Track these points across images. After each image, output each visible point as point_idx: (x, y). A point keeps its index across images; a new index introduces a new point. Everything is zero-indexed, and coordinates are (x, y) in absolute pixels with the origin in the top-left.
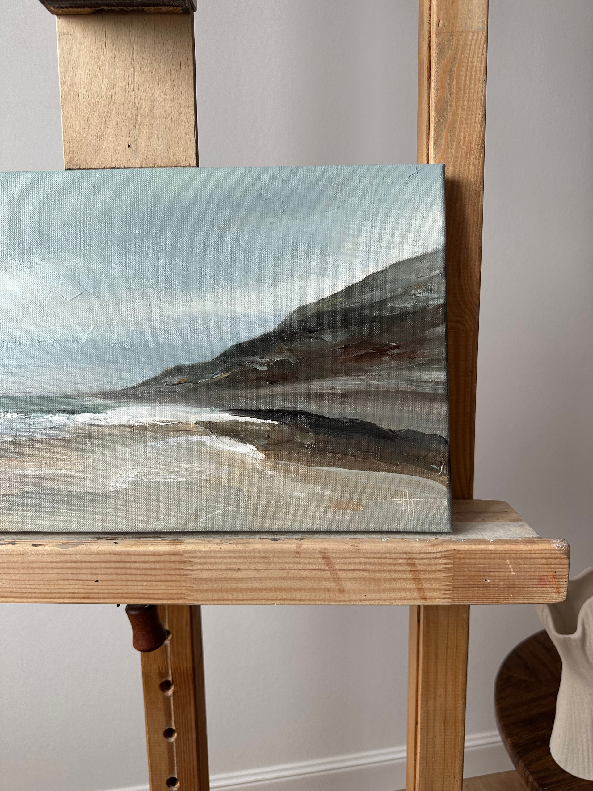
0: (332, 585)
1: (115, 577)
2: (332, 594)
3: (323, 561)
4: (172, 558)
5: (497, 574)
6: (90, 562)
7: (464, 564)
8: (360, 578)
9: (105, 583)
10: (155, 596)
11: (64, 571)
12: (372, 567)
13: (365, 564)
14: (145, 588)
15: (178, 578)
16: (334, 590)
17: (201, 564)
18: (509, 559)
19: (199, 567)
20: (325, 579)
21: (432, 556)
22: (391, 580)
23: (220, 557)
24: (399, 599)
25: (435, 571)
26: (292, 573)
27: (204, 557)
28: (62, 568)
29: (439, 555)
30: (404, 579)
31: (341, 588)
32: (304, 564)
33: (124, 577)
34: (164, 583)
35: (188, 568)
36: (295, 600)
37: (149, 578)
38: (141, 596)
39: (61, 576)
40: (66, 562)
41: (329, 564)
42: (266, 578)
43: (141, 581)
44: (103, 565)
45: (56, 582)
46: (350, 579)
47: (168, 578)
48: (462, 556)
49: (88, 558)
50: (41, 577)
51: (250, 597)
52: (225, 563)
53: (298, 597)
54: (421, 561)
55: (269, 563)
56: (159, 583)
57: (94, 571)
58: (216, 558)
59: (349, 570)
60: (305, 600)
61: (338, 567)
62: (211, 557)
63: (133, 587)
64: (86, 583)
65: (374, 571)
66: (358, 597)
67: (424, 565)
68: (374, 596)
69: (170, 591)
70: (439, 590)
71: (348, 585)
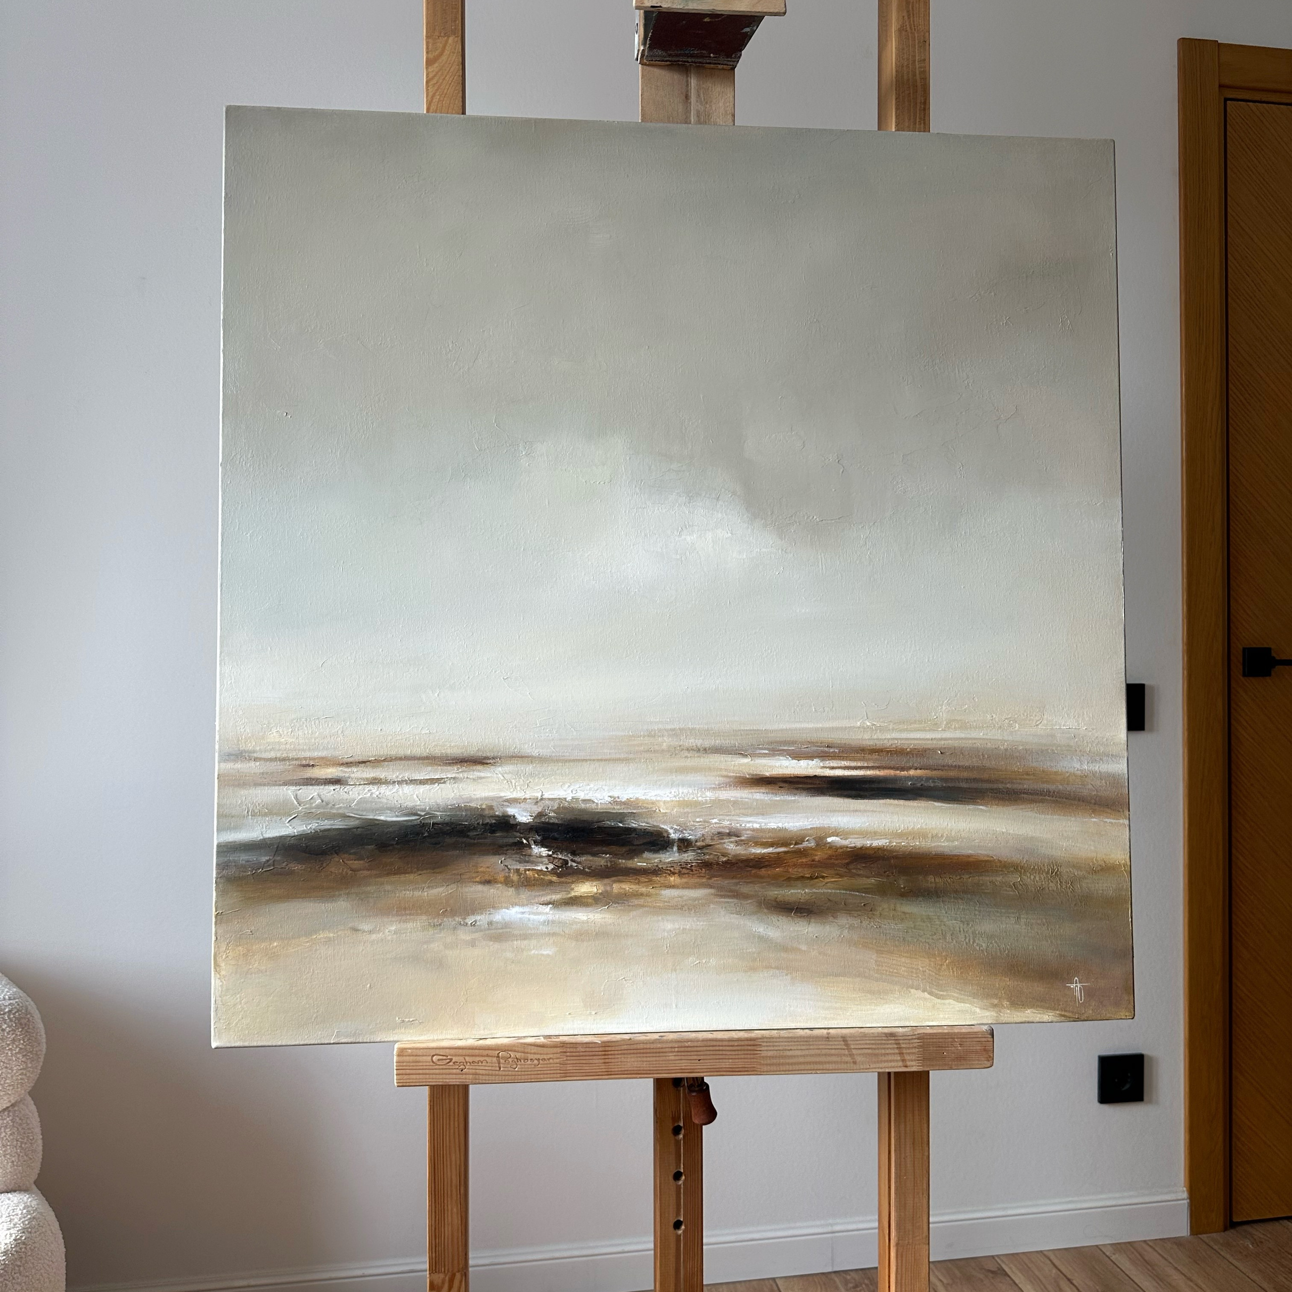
0: (849, 1059)
1: (712, 1056)
2: (848, 1065)
3: (843, 1043)
4: (750, 1043)
5: (950, 1049)
6: (697, 1047)
7: (930, 1042)
8: (866, 1053)
9: (706, 1061)
10: (737, 1070)
11: (679, 1054)
12: (874, 1046)
13: (869, 1044)
14: (730, 1063)
15: (752, 1056)
16: (850, 1063)
17: (767, 1046)
18: (957, 1038)
19: (766, 1048)
20: (844, 1055)
21: (910, 1037)
22: (884, 1054)
23: (779, 1042)
24: (891, 1067)
25: (912, 1048)
26: (824, 1052)
27: (770, 1042)
28: (678, 1052)
29: (914, 1037)
30: (894, 1054)
31: (853, 1060)
32: (832, 1045)
34: (742, 1060)
35: (758, 1049)
36: (826, 1070)
37: (734, 1057)
38: (727, 1069)
39: (677, 1058)
40: (681, 1047)
41: (847, 1045)
42: (807, 1054)
43: (729, 1059)
44: (705, 1048)
45: (674, 1062)
46: (860, 1054)
47: (746, 1056)
48: (928, 1037)
49: (696, 1044)
50: (664, 1058)
51: (797, 1069)
52: (782, 1046)
53: (828, 1068)
54: (903, 1041)
55: (810, 1045)
56: (740, 1060)
57: (699, 1053)
58: (776, 1042)
59: (859, 1049)
60: (832, 1070)
61: (852, 1047)
62: (773, 1042)
64: (693, 1061)
65: (875, 1049)
66: (865, 1067)
67: (906, 1043)
68: (874, 1066)
69: (746, 1066)
70: (915, 1060)
71: (859, 1059)
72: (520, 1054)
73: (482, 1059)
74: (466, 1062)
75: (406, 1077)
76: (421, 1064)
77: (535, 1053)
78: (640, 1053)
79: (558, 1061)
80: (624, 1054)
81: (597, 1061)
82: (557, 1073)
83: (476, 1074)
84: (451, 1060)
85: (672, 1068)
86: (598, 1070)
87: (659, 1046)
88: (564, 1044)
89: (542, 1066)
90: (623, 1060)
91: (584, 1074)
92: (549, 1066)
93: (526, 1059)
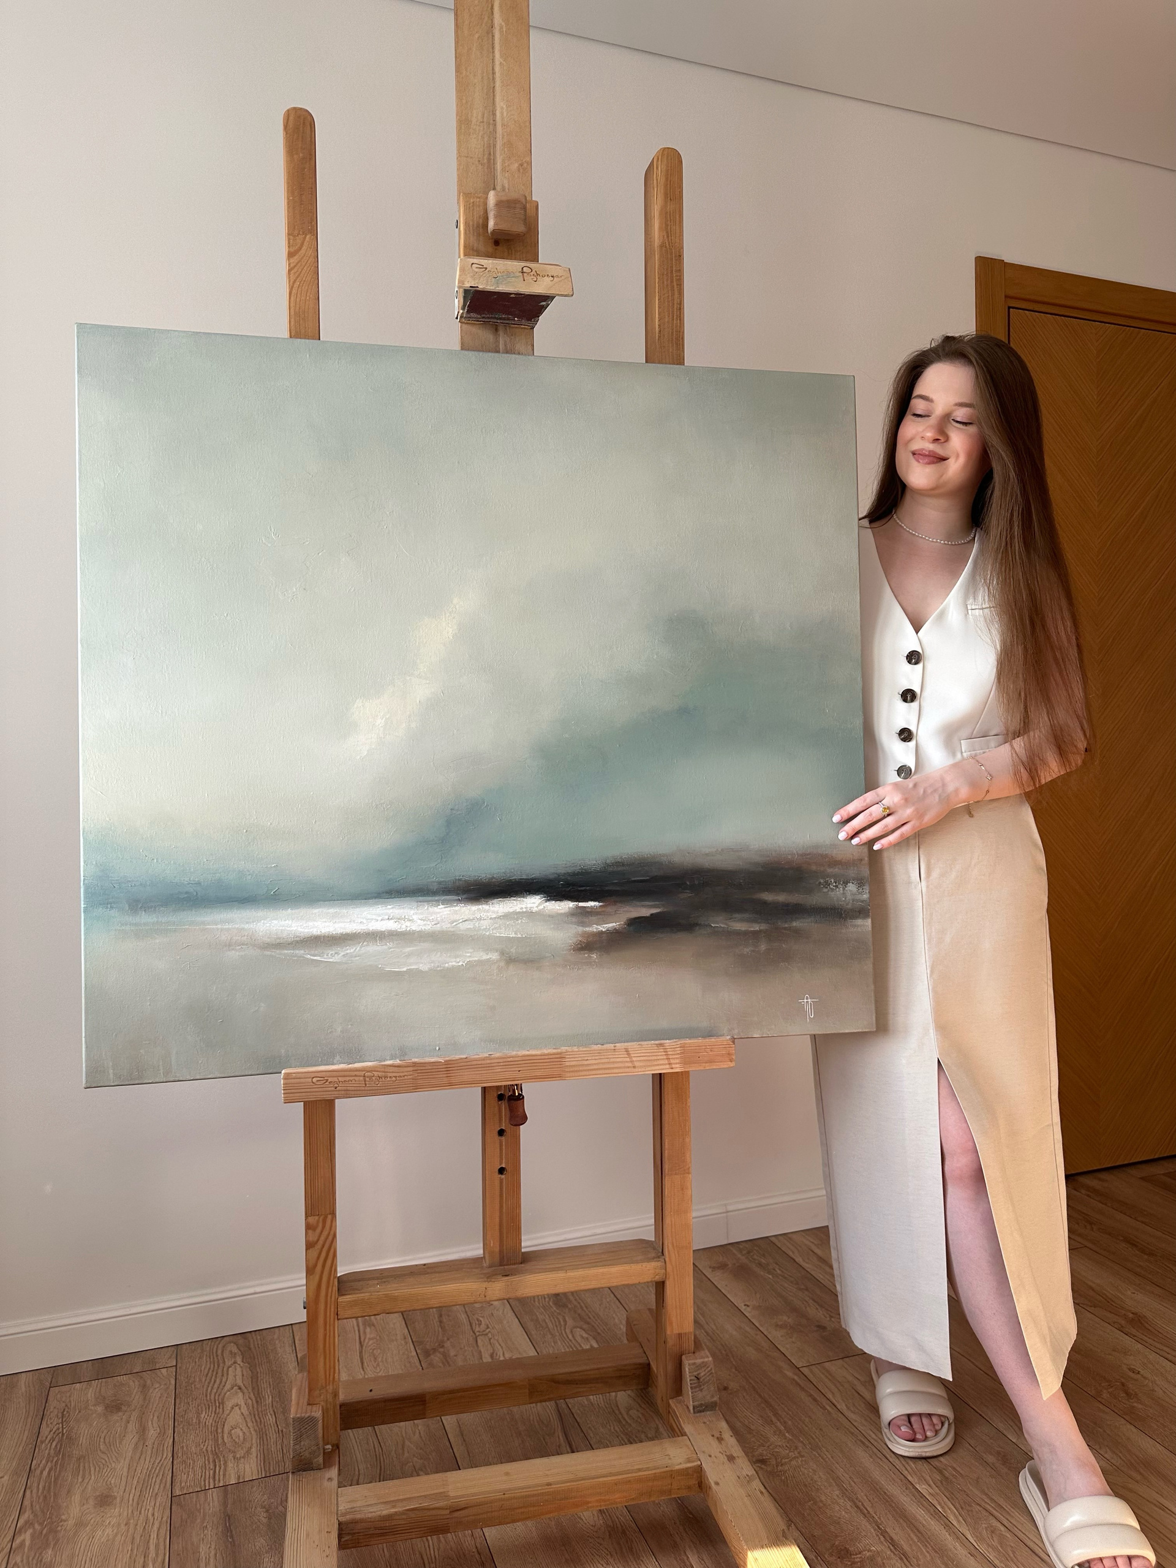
0: (630, 1065)
2: (630, 1069)
3: (625, 1053)
4: (557, 1056)
5: (703, 1054)
6: (517, 1061)
7: (689, 1050)
9: (524, 1072)
11: (504, 1067)
12: (648, 1054)
13: (645, 1053)
15: (559, 1066)
16: (631, 1067)
17: (570, 1058)
18: (708, 1046)
19: (569, 1060)
21: (674, 1046)
25: (676, 1054)
26: (612, 1060)
27: (572, 1055)
28: (503, 1065)
29: (678, 1046)
30: (663, 1059)
32: (618, 1055)
34: (552, 1070)
38: (536, 1079)
39: (502, 1070)
40: (505, 1062)
44: (524, 1062)
45: (496, 1074)
46: (638, 1061)
47: (554, 1067)
48: (688, 1046)
49: (517, 1059)
56: (548, 1070)
59: (638, 1057)
61: (632, 1055)
65: (649, 1056)
66: (642, 1070)
67: (671, 1051)
68: (649, 1069)
69: (555, 1074)
70: (679, 1063)
71: (637, 1064)
72: (381, 1073)
73: (351, 1078)
74: (339, 1082)
75: (292, 1095)
76: (304, 1084)
77: (393, 1072)
79: (411, 1077)
80: (460, 1069)
81: (441, 1076)
82: (410, 1087)
83: (347, 1090)
84: (327, 1080)
85: (496, 1079)
86: (441, 1083)
87: (488, 1062)
88: (415, 1064)
89: (399, 1081)
90: (461, 1074)
91: (431, 1085)
92: (403, 1081)
93: (386, 1077)
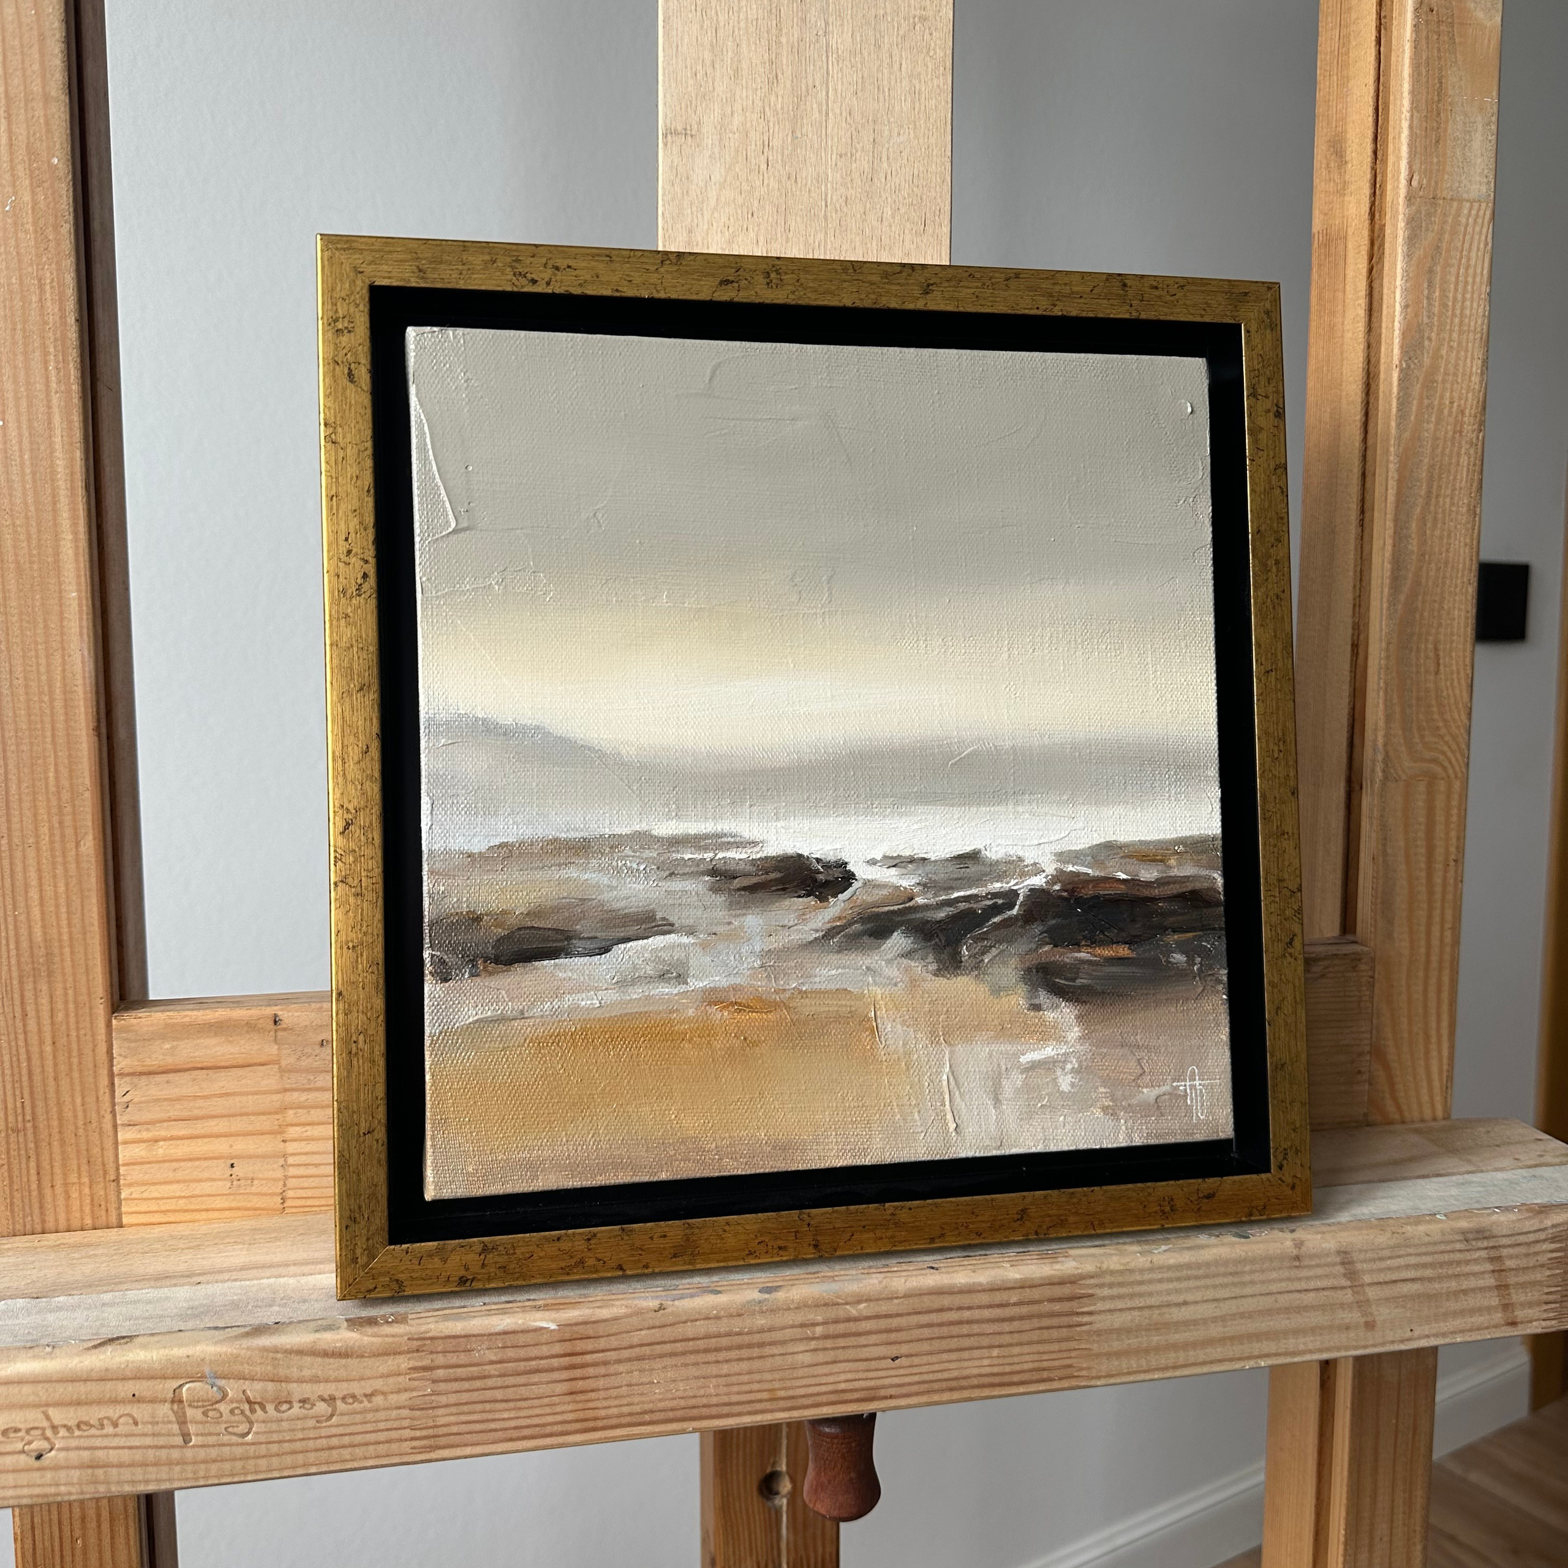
1: (937, 1345)
2: (1352, 1335)
3: (1340, 1269)
4: (1059, 1291)
6: (885, 1316)
8: (1406, 1296)
10: (1016, 1378)
11: (829, 1344)
12: (1427, 1273)
14: (996, 1362)
15: (1065, 1332)
16: (1357, 1326)
17: (1112, 1298)
19: (1108, 1305)
20: (1342, 1305)
22: (1457, 1294)
23: (1151, 1282)
24: (1470, 1330)
26: (1284, 1300)
27: (1121, 1285)
29: (1542, 1236)
30: (1481, 1289)
31: (1369, 1319)
33: (954, 1343)
34: (1034, 1347)
35: (1085, 1309)
37: (1007, 1339)
39: (821, 1357)
40: (836, 1321)
41: (1351, 1274)
42: (1234, 1315)
43: (990, 1347)
45: (809, 1371)
47: (1046, 1334)
49: (884, 1308)
50: (777, 1362)
51: (1201, 1359)
52: (1159, 1293)
53: (1291, 1348)
54: (1511, 1251)
55: (1243, 1284)
56: (1026, 1349)
57: (893, 1336)
58: (1141, 1283)
61: (1367, 1279)
62: (1132, 1284)
63: (970, 1363)
64: (874, 1364)
65: (1430, 1279)
66: (1398, 1334)
68: (1426, 1329)
69: (1045, 1364)
70: (1538, 1303)
71: (1382, 1313)
72: (258, 1386)
77: (315, 1380)
78: (697, 1352)
79: (403, 1397)
80: (639, 1359)
81: (546, 1389)
82: (401, 1440)
85: (802, 1391)
86: (550, 1419)
87: (761, 1321)
88: (422, 1344)
89: (345, 1419)
91: (500, 1434)
92: (369, 1416)
